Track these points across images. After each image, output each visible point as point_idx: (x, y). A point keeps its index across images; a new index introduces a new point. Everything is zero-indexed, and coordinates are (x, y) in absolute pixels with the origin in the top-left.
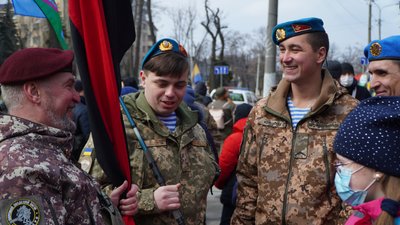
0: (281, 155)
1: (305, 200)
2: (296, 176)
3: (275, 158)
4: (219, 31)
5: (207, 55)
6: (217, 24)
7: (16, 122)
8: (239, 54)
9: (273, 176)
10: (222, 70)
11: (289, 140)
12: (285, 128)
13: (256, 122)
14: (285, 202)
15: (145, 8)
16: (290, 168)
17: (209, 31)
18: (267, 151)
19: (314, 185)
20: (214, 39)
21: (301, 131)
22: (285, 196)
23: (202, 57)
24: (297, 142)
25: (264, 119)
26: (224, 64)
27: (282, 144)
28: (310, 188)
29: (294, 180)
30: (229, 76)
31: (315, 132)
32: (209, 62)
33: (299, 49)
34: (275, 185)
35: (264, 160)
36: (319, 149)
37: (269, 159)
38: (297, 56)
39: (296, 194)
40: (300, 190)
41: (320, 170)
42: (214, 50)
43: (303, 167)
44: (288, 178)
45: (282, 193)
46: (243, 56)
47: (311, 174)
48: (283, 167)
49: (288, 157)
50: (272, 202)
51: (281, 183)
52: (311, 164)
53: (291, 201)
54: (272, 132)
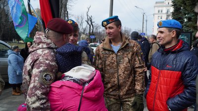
0: (113, 63)
1: (125, 77)
2: (120, 70)
3: (111, 64)
4: (91, 24)
5: (87, 32)
6: (91, 21)
7: (53, 44)
8: (98, 32)
9: (112, 71)
10: (93, 37)
11: (115, 58)
12: (112, 54)
13: (101, 53)
14: (118, 79)
15: (66, 15)
16: (117, 67)
17: (88, 23)
18: (107, 63)
19: (127, 71)
20: (90, 26)
21: (119, 54)
22: (118, 77)
23: (86, 32)
24: (118, 58)
25: (103, 52)
26: (93, 35)
27: (112, 59)
28: (126, 73)
29: (120, 71)
30: (95, 39)
31: (124, 53)
32: (88, 34)
33: (112, 28)
34: (113, 74)
35: (107, 66)
36: (126, 59)
37: (109, 65)
38: (111, 31)
39: (121, 75)
40: (122, 74)
41: (128, 66)
42: (90, 30)
43: (122, 66)
44: (118, 71)
45: (116, 76)
46: (100, 32)
47: (126, 68)
48: (114, 67)
49: (116, 63)
50: (113, 80)
51: (115, 73)
52: (125, 64)
53: (120, 78)
54: (107, 56)
